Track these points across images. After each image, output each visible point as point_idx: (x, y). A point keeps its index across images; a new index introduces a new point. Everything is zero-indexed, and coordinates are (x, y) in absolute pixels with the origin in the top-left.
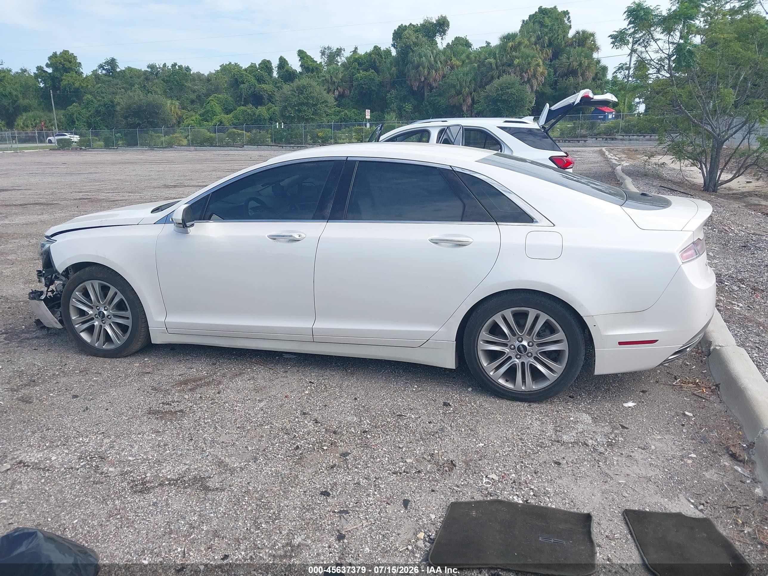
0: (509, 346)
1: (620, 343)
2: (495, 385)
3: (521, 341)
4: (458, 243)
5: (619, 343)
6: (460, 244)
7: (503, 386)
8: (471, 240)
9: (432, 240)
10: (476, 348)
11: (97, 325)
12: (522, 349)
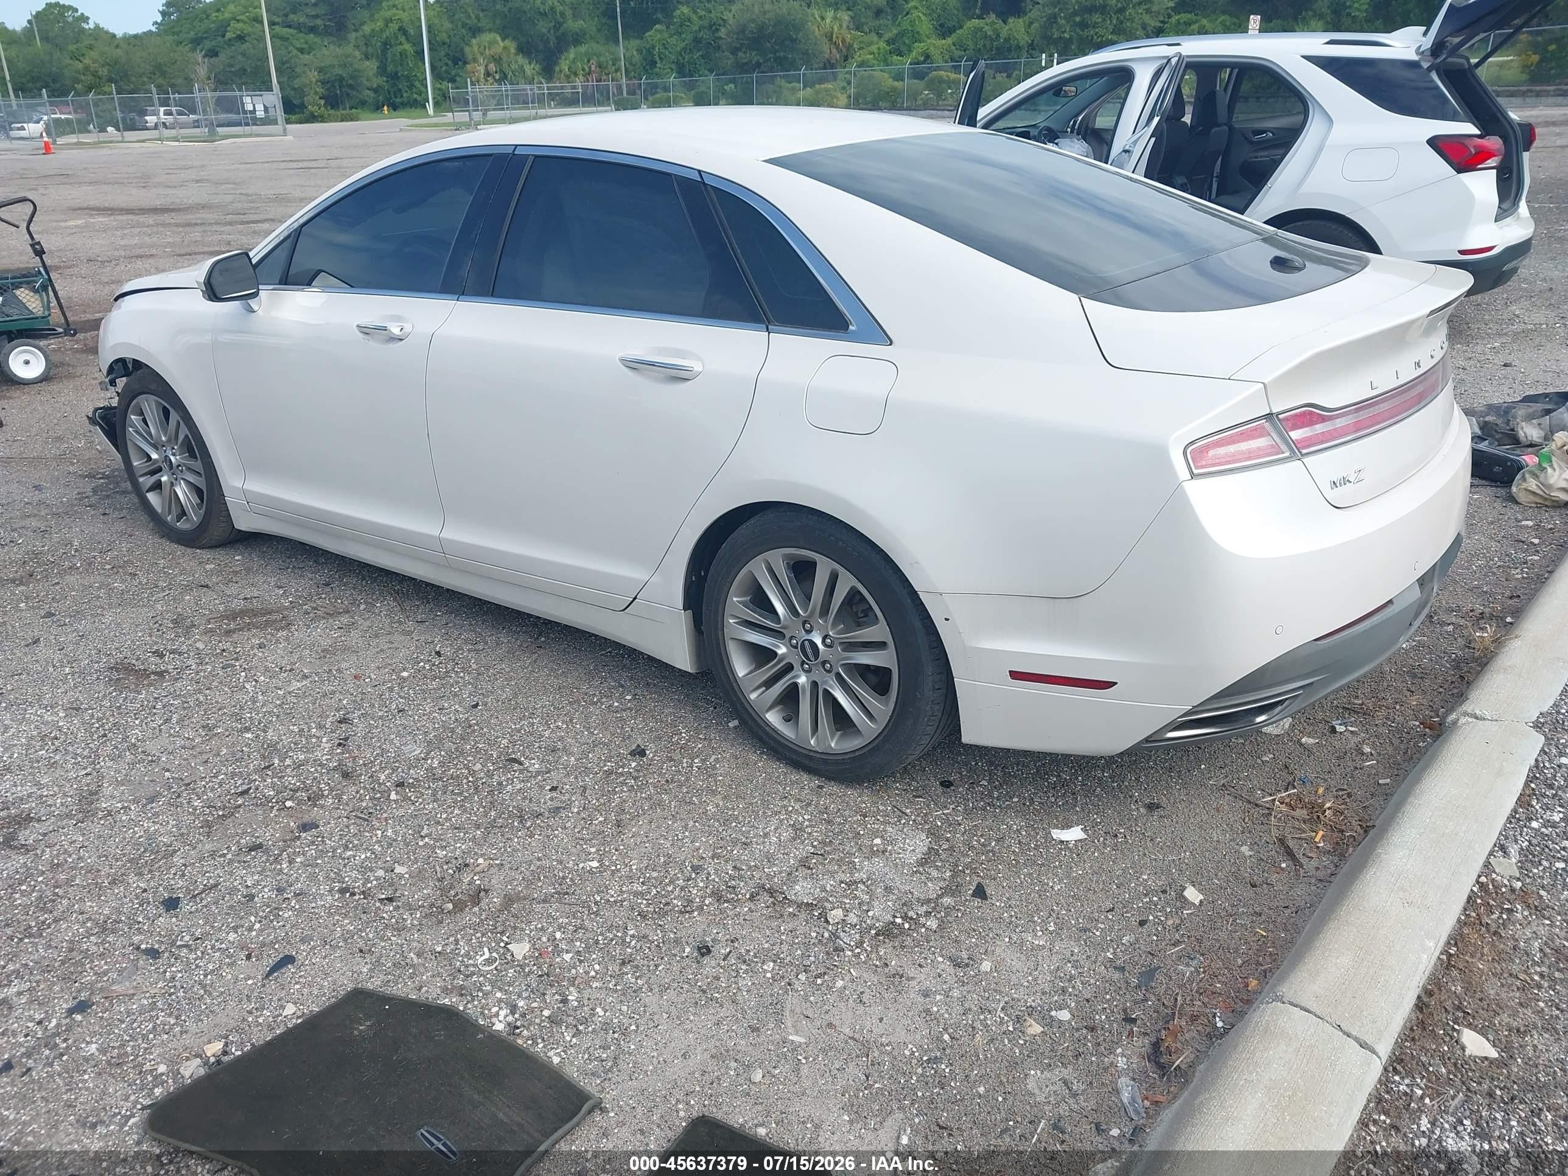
0: (788, 637)
1: (1015, 675)
2: (760, 727)
3: (809, 632)
4: (674, 373)
5: (1010, 672)
6: (677, 375)
7: (775, 730)
8: (697, 367)
9: (623, 361)
10: (720, 632)
11: (165, 482)
12: (809, 650)
